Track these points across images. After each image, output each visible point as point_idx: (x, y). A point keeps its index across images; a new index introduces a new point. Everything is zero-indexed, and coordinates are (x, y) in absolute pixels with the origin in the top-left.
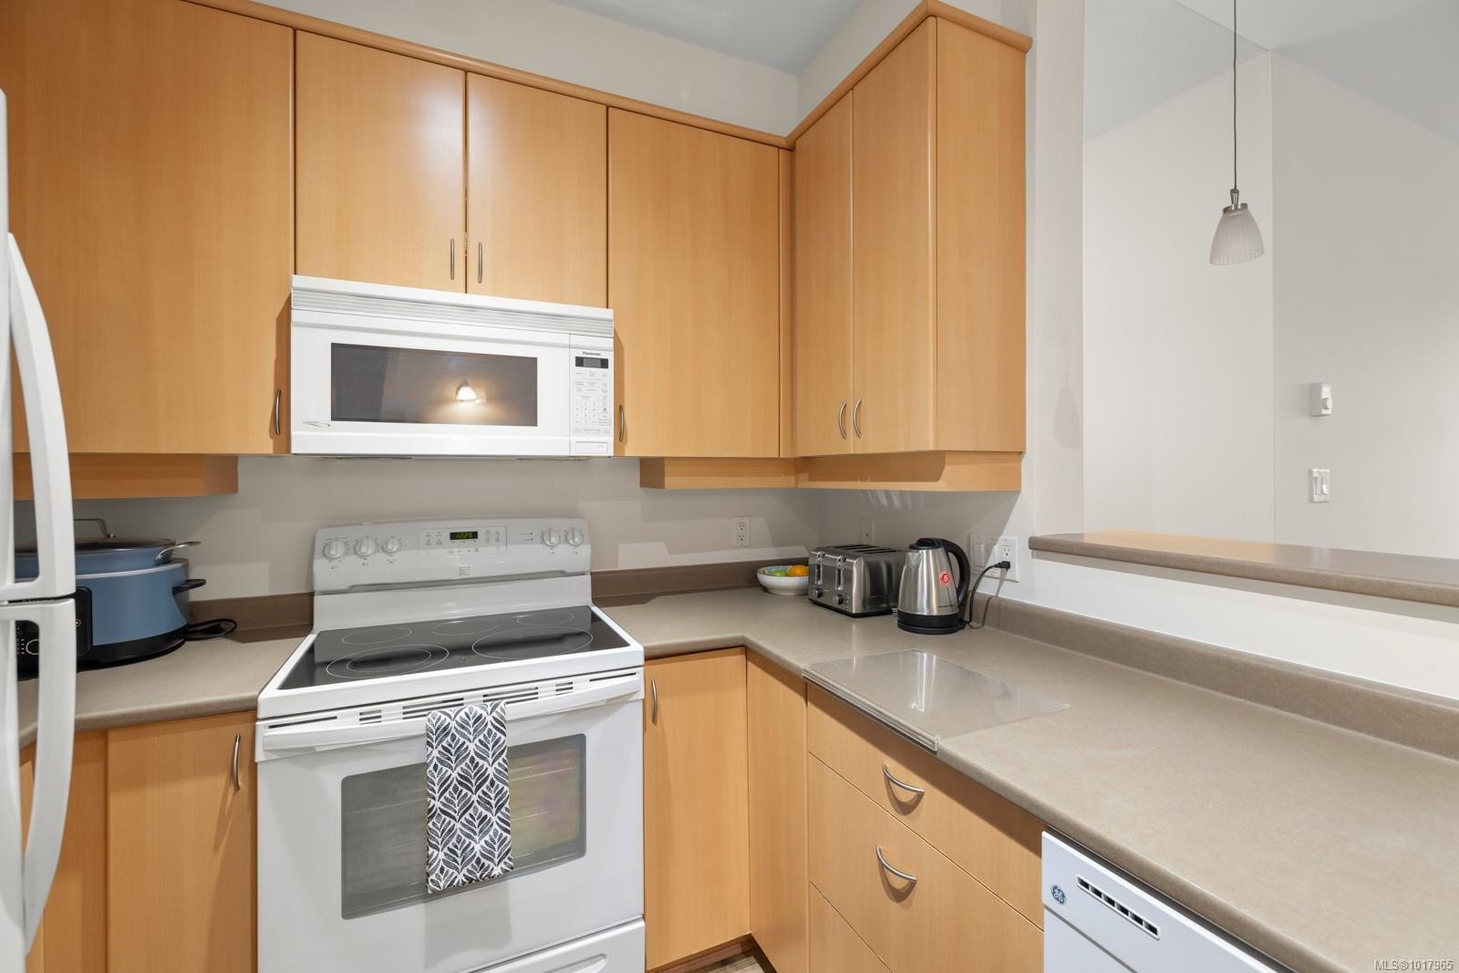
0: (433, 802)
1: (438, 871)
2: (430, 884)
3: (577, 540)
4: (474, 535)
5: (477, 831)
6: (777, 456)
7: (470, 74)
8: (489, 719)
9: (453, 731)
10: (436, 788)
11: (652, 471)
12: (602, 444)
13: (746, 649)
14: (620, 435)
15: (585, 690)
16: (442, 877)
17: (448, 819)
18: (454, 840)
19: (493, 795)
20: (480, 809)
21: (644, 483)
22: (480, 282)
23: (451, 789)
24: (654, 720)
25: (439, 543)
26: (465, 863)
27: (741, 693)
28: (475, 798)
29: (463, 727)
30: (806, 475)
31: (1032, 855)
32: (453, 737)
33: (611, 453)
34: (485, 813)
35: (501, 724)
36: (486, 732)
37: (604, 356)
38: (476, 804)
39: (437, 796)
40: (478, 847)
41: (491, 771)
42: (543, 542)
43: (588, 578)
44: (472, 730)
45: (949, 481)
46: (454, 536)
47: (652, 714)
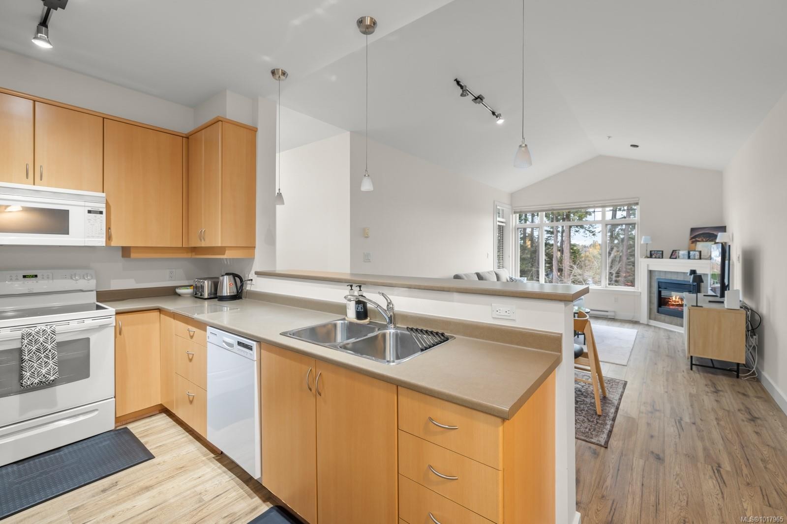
0: (25, 357)
1: (27, 379)
2: (24, 383)
3: (89, 277)
4: (36, 276)
5: (44, 366)
6: (181, 246)
7: (36, 102)
8: (49, 331)
9: (33, 334)
10: (26, 353)
11: (126, 251)
12: (101, 242)
13: (159, 310)
14: (109, 237)
15: (89, 323)
16: (29, 381)
17: (31, 363)
18: (34, 369)
19: (50, 355)
20: (45, 359)
21: (123, 256)
22: (41, 180)
23: (32, 353)
24: (120, 334)
25: (17, 279)
26: (38, 376)
27: (158, 325)
28: (43, 356)
29: (38, 333)
30: (194, 254)
31: (202, 332)
32: (33, 337)
33: (104, 245)
34: (47, 360)
35: (53, 332)
36: (47, 335)
37: (101, 210)
38: (43, 357)
39: (27, 355)
40: (44, 371)
41: (49, 347)
42: (72, 278)
43: (95, 293)
44: (41, 334)
45: (228, 255)
46: (24, 277)
47: (118, 332)
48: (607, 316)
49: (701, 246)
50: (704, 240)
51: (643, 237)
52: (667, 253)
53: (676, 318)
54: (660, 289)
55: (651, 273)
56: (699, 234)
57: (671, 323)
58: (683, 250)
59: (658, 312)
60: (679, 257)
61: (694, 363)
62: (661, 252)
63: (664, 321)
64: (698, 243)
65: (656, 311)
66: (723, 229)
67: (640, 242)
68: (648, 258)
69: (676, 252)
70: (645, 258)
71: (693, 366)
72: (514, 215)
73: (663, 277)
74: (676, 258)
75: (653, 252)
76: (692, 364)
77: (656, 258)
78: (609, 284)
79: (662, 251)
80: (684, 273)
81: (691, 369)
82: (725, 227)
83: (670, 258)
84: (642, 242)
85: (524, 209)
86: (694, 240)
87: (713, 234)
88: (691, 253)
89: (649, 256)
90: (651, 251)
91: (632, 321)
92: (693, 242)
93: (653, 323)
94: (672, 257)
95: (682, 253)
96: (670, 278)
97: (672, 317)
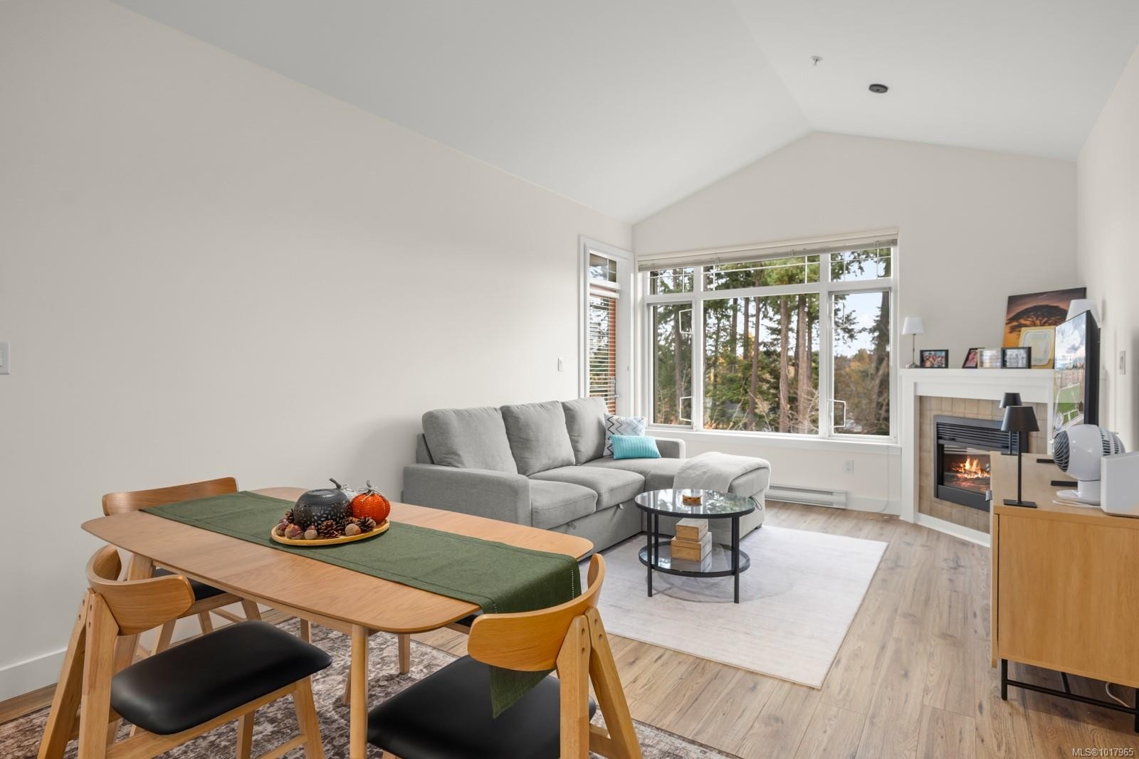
48: (831, 503)
49: (1029, 335)
50: (1038, 322)
51: (906, 319)
52: (957, 356)
53: (975, 511)
54: (941, 442)
55: (921, 401)
56: (1027, 309)
57: (964, 524)
58: (990, 348)
59: (937, 495)
60: (982, 363)
61: (1011, 676)
62: (944, 354)
63: (949, 518)
64: (1023, 329)
65: (932, 492)
66: (1081, 293)
67: (901, 332)
68: (916, 367)
69: (976, 353)
70: (911, 367)
71: (1009, 687)
72: (640, 275)
73: (948, 413)
74: (976, 367)
75: (927, 354)
76: (1006, 682)
77: (932, 367)
78: (837, 430)
79: (947, 352)
80: (993, 402)
81: (1004, 697)
82: (1084, 289)
83: (964, 367)
84: (904, 333)
85: (658, 259)
86: (1015, 323)
87: (1056, 308)
88: (1009, 352)
89: (918, 363)
90: (922, 352)
91: (883, 515)
92: (1013, 330)
93: (927, 521)
94: (966, 366)
95: (989, 355)
96: (962, 415)
97: (967, 509)
